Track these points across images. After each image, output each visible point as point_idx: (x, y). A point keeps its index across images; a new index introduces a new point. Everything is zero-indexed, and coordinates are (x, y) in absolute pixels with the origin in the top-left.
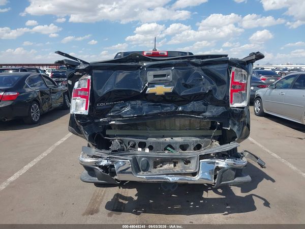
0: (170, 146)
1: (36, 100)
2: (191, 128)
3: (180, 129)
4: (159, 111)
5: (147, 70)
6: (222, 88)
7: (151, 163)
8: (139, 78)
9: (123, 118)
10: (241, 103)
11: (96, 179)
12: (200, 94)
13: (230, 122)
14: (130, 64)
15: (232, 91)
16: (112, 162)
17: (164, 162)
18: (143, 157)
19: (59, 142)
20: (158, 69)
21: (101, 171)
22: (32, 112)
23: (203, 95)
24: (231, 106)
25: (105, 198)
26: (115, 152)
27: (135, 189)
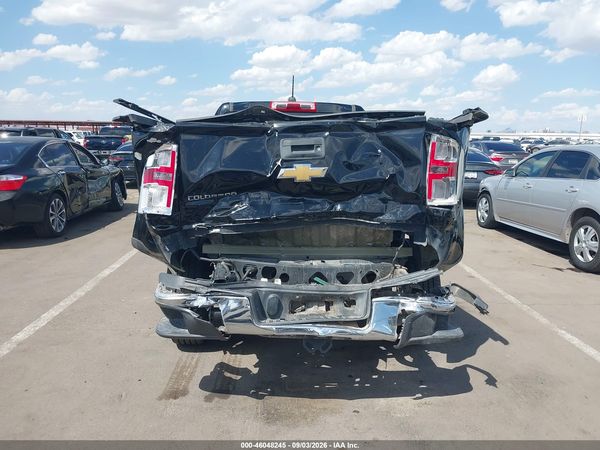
0: (319, 275)
1: (58, 192)
2: (357, 242)
3: (338, 246)
4: (299, 212)
5: (280, 137)
6: (415, 171)
7: (286, 304)
8: (264, 151)
9: (235, 222)
10: (447, 198)
11: (185, 333)
12: (375, 181)
13: (427, 233)
14: (248, 125)
15: (432, 177)
16: (216, 300)
17: (309, 301)
18: (272, 292)
19: (107, 272)
20: (300, 135)
21: (196, 316)
22: (52, 215)
23: (380, 184)
24: (429, 203)
25: (198, 369)
26: (219, 282)
27: (254, 356)
